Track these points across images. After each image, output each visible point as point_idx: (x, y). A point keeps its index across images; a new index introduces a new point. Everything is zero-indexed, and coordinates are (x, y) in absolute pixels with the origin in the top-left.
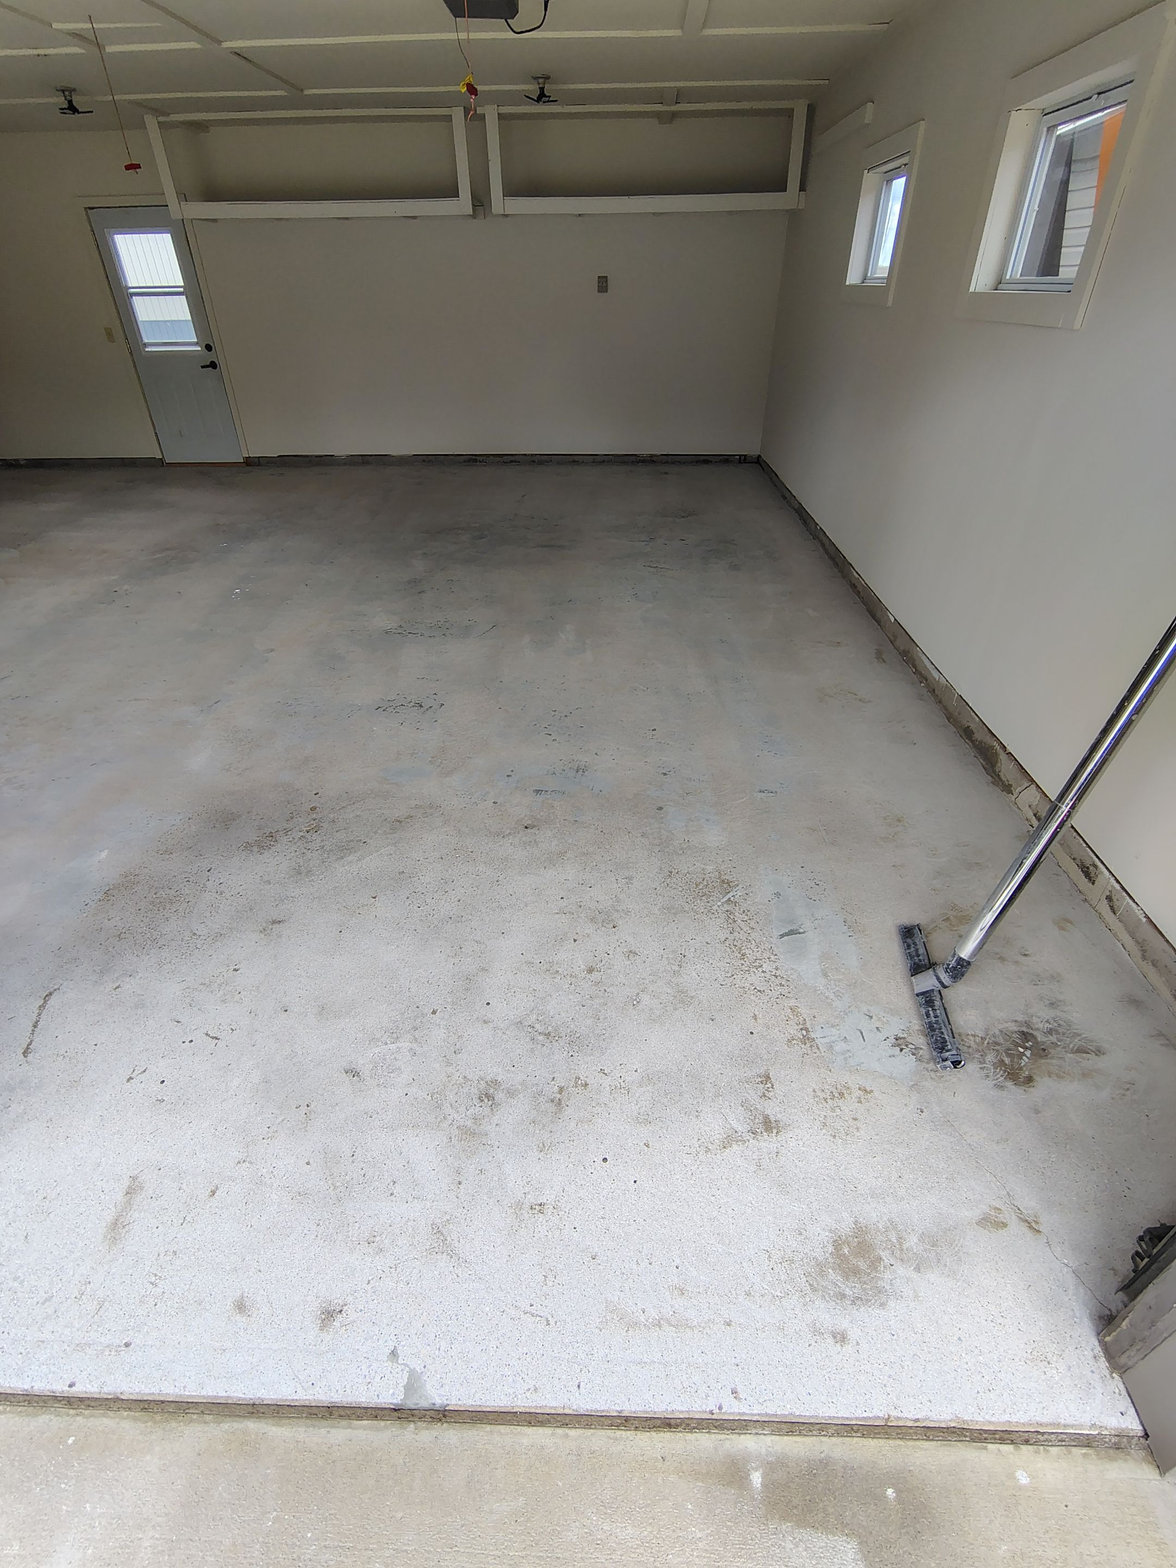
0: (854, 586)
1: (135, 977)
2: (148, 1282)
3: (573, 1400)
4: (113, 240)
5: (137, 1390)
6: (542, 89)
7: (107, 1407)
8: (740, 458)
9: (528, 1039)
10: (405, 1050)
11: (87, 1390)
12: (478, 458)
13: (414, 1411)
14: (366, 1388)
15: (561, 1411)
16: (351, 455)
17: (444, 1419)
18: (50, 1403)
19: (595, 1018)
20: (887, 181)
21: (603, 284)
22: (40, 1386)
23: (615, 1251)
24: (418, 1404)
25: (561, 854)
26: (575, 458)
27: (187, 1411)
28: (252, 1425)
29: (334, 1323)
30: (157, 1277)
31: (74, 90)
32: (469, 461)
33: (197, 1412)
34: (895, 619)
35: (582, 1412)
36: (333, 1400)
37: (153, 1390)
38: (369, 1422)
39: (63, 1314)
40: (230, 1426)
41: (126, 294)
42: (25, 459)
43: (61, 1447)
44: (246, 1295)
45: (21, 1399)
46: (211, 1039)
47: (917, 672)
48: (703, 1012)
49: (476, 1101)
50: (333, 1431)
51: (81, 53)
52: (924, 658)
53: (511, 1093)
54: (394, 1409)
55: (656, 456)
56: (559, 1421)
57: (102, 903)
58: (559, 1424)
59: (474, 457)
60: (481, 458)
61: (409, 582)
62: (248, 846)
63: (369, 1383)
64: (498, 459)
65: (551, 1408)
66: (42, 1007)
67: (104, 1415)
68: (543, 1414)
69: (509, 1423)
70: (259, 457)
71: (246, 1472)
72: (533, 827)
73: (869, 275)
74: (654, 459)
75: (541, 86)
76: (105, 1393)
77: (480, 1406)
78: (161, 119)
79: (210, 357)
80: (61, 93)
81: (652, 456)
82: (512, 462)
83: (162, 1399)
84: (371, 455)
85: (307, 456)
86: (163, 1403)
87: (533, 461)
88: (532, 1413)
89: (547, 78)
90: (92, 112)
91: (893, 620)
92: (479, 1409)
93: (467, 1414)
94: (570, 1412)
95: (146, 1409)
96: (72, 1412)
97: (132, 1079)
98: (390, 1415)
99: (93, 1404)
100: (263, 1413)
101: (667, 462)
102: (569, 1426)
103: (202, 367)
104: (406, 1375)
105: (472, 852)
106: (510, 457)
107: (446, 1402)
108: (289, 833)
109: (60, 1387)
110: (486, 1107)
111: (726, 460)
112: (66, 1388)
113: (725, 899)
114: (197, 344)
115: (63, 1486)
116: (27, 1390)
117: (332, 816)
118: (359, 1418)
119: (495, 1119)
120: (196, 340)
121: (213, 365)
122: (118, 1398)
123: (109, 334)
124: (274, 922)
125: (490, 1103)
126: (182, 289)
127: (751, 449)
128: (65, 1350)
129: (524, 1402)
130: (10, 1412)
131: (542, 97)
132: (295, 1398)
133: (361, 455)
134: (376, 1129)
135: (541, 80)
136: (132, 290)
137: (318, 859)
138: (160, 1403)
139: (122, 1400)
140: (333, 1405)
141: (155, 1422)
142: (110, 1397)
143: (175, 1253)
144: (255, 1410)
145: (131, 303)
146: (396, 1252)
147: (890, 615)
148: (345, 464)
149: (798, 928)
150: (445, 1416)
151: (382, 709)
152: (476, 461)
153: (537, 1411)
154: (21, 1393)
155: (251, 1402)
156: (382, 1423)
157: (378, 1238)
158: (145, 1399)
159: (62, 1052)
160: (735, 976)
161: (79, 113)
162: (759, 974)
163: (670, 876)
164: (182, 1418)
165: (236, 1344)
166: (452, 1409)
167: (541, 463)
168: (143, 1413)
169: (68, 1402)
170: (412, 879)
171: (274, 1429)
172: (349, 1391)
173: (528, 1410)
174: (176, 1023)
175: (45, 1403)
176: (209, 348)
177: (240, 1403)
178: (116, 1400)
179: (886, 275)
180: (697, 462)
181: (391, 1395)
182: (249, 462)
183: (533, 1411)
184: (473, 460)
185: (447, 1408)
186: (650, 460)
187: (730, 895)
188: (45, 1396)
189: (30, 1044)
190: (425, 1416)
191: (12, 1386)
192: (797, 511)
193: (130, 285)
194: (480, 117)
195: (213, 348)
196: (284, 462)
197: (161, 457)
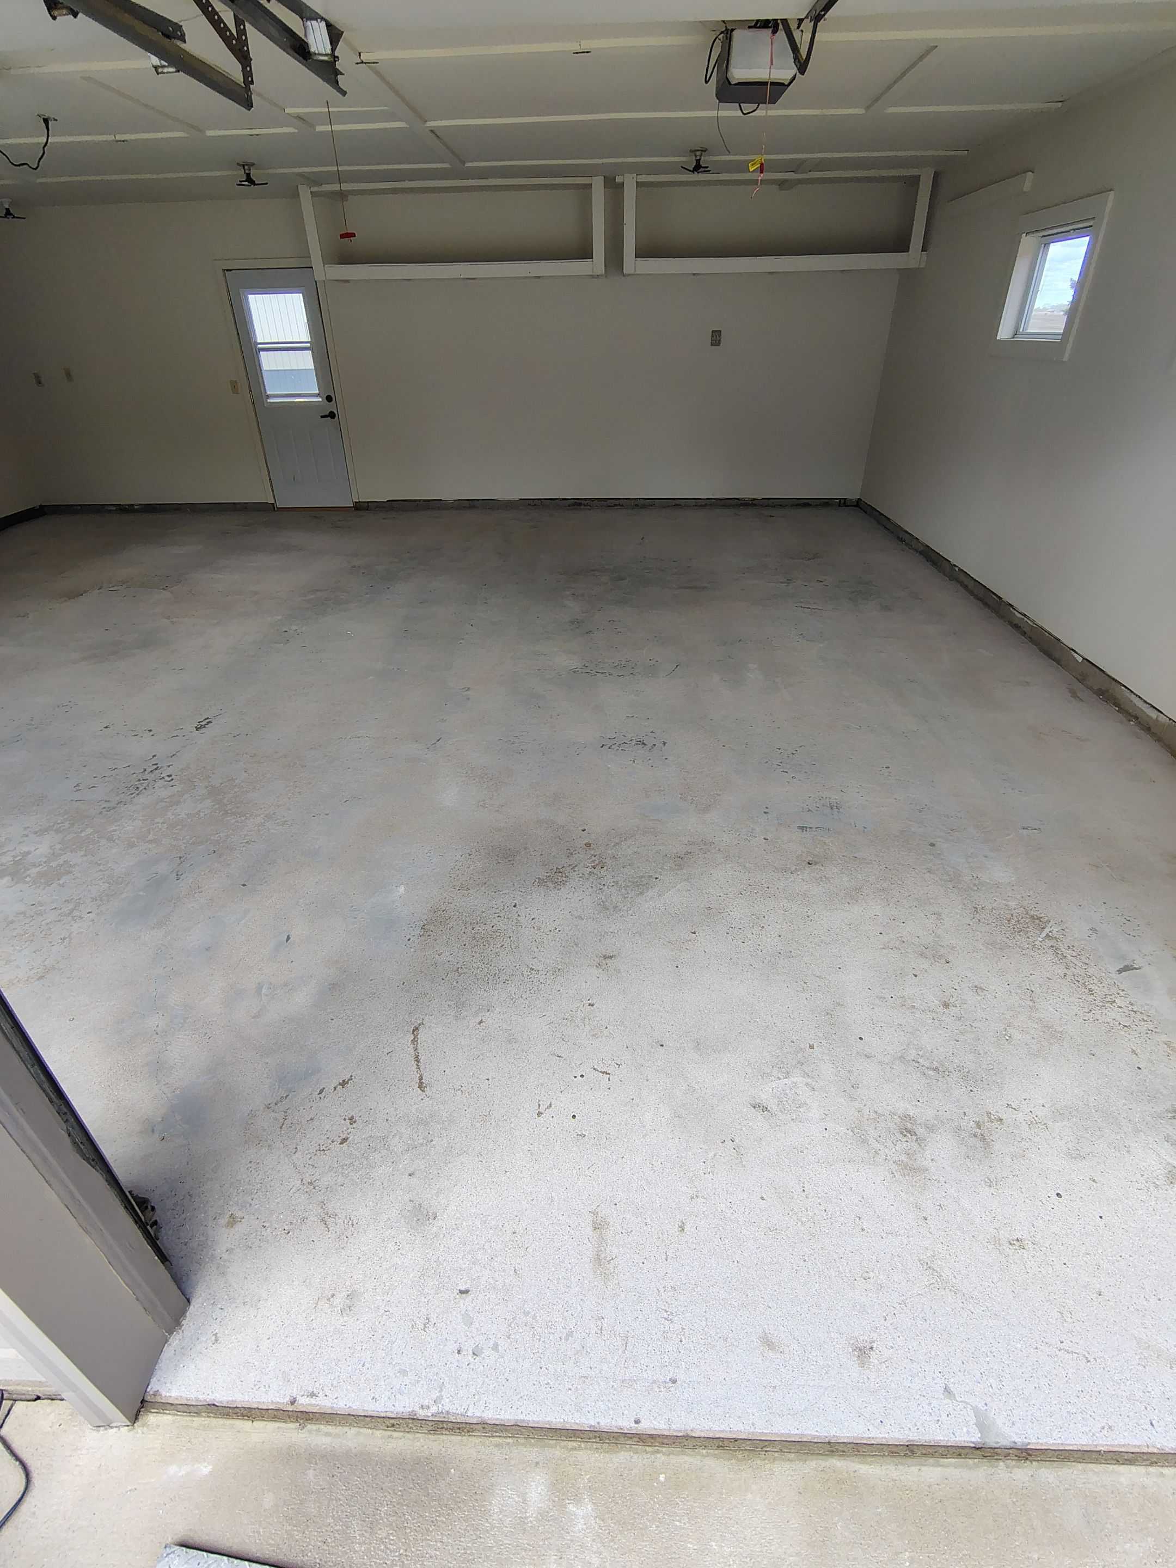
0: (1016, 626)
1: (493, 1012)
2: (661, 1317)
3: (1152, 1438)
4: (247, 299)
5: (707, 1428)
6: (698, 161)
7: (683, 1445)
8: (840, 501)
9: (919, 1074)
10: (802, 1085)
11: (656, 1427)
12: (582, 502)
13: (996, 1450)
14: (937, 1425)
15: (1145, 1450)
16: (459, 500)
17: (1030, 1458)
18: (622, 1440)
19: (974, 1053)
20: (1045, 245)
21: (716, 337)
22: (606, 1422)
23: (1117, 1287)
24: (999, 1442)
25: (859, 890)
27: (765, 1449)
28: (837, 1463)
29: (871, 1360)
30: (669, 1313)
31: (253, 164)
32: (573, 505)
33: (776, 1450)
34: (1084, 659)
35: (1167, 1450)
36: (911, 1438)
37: (722, 1427)
38: (956, 1460)
39: (592, 1350)
40: (813, 1464)
41: (254, 350)
42: (140, 504)
43: (655, 1484)
44: (767, 1331)
45: (591, 1435)
46: (601, 1074)
47: (1121, 710)
48: (1080, 1047)
49: (900, 1137)
50: (923, 1468)
51: (294, 133)
52: (1132, 697)
53: (931, 1129)
54: (974, 1447)
56: (1147, 1460)
57: (423, 938)
58: (1148, 1462)
60: (585, 502)
61: (572, 622)
62: (541, 882)
63: (938, 1420)
65: (1135, 1446)
66: (415, 1041)
67: (683, 1453)
68: (1127, 1452)
69: (1097, 1461)
70: (368, 502)
71: (856, 1510)
72: (816, 863)
73: (1021, 330)
74: (756, 502)
75: (698, 158)
76: (674, 1430)
77: (1062, 1444)
78: (315, 189)
79: (331, 407)
80: (242, 168)
81: (754, 499)
82: (615, 505)
83: (734, 1436)
84: (478, 500)
85: (415, 501)
86: (736, 1441)
88: (1115, 1452)
89: (704, 150)
90: (266, 184)
91: (1080, 660)
92: (1062, 1448)
93: (1051, 1453)
94: (1155, 1451)
95: (721, 1447)
96: (648, 1449)
97: (542, 1113)
98: (973, 1453)
99: (665, 1441)
100: (843, 1452)
101: (768, 506)
102: (1159, 1464)
103: (322, 417)
104: (971, 1413)
105: (768, 888)
106: (614, 501)
107: (1026, 1441)
108: (576, 869)
109: (627, 1424)
110: (912, 1142)
111: (826, 503)
112: (633, 1425)
113: (1044, 935)
114: (318, 395)
115: (678, 1523)
116: (594, 1426)
117: (610, 852)
118: (943, 1456)
119: (928, 1153)
120: (318, 392)
121: (332, 415)
122: (688, 1436)
123: (234, 387)
124: (605, 957)
125: (914, 1138)
126: (309, 345)
127: (852, 494)
128: (613, 1386)
129: (1105, 1442)
130: (586, 1448)
131: (697, 168)
132: (870, 1436)
133: (469, 500)
134: (813, 1164)
135: (698, 153)
136: (260, 346)
137: (618, 895)
138: (733, 1440)
139: (695, 1437)
140: (912, 1443)
141: (738, 1460)
142: (680, 1434)
143: (674, 1288)
144: (832, 1448)
145: (258, 358)
146: (897, 1288)
147: (1075, 655)
148: (453, 508)
149: (1132, 963)
150: (1030, 1455)
151: (607, 747)
152: (580, 504)
153: (1121, 1450)
154: (589, 1429)
155: (827, 1440)
156: (971, 1461)
157: (872, 1275)
158: (717, 1436)
159: (457, 1087)
160: (1094, 1012)
161: (255, 184)
162: (1116, 1009)
163: (977, 912)
164: (763, 1456)
165: (783, 1381)
166: (1033, 1447)
167: (644, 507)
168: (720, 1451)
169: (640, 1439)
170: (723, 915)
171: (862, 1466)
172: (922, 1429)
173: (1111, 1449)
174: (558, 1058)
175: (617, 1439)
176: (329, 399)
177: (816, 1441)
178: (687, 1437)
179: (1062, 331)
180: (797, 505)
181: (968, 1435)
182: (360, 507)
183: (1116, 1449)
184: (577, 504)
185: (1028, 1447)
186: (751, 504)
187: (1047, 930)
188: (613, 1432)
189: (421, 1078)
190: (1009, 1454)
191: (578, 1422)
192: (921, 553)
193: (259, 341)
194: (619, 184)
195: (334, 399)
196: (393, 506)
197: (273, 502)
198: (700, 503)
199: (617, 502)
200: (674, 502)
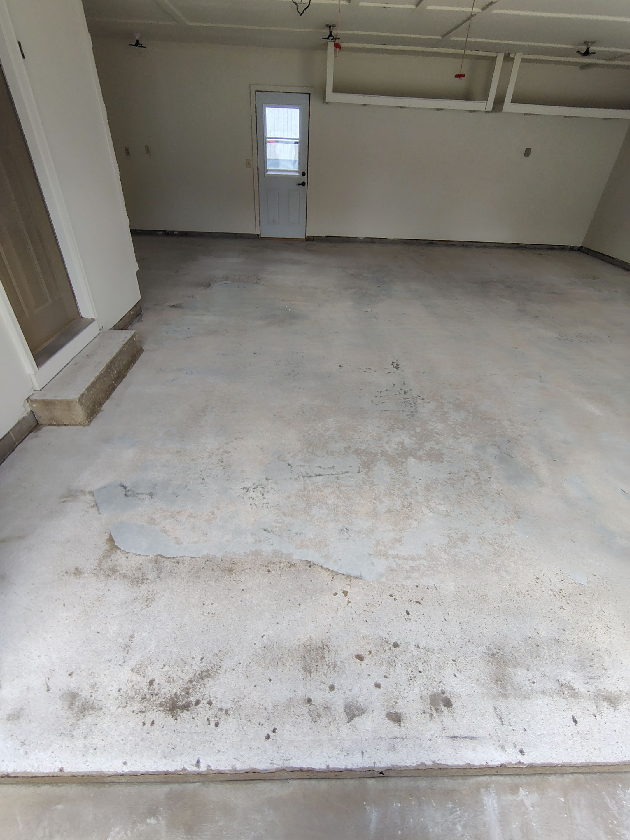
4: (265, 110)
6: (588, 49)
8: (570, 248)
21: (528, 152)
26: (485, 244)
32: (429, 243)
41: (264, 142)
55: (528, 244)
59: (432, 242)
64: (445, 243)
70: (314, 236)
74: (526, 246)
75: (588, 47)
79: (304, 179)
81: (526, 245)
82: (452, 245)
84: (376, 238)
85: (341, 237)
87: (463, 245)
101: (532, 248)
103: (299, 185)
111: (563, 248)
114: (297, 172)
120: (298, 169)
121: (303, 184)
123: (248, 163)
126: (298, 141)
127: (577, 243)
131: (587, 53)
133: (371, 238)
135: (589, 44)
136: (268, 139)
145: (266, 146)
148: (361, 242)
152: (432, 243)
167: (467, 246)
176: (303, 174)
180: (548, 248)
182: (309, 239)
193: (268, 136)
194: (512, 58)
195: (306, 174)
196: (328, 239)
197: (259, 234)
198: (497, 245)
199: (452, 243)
200: (483, 244)
